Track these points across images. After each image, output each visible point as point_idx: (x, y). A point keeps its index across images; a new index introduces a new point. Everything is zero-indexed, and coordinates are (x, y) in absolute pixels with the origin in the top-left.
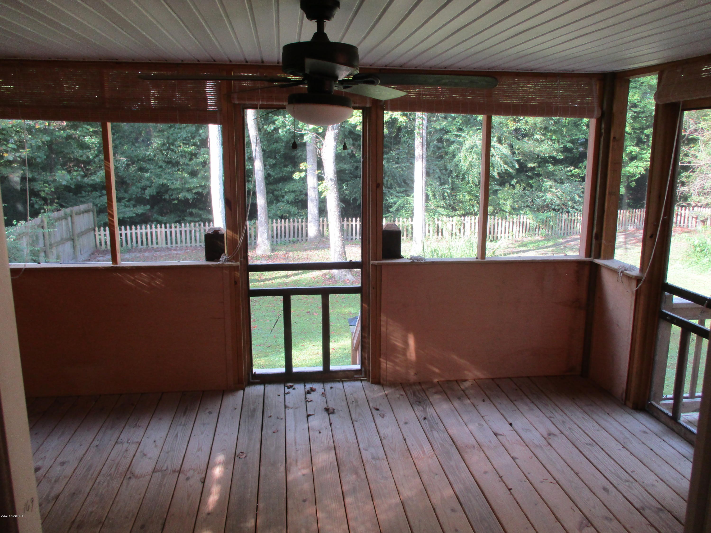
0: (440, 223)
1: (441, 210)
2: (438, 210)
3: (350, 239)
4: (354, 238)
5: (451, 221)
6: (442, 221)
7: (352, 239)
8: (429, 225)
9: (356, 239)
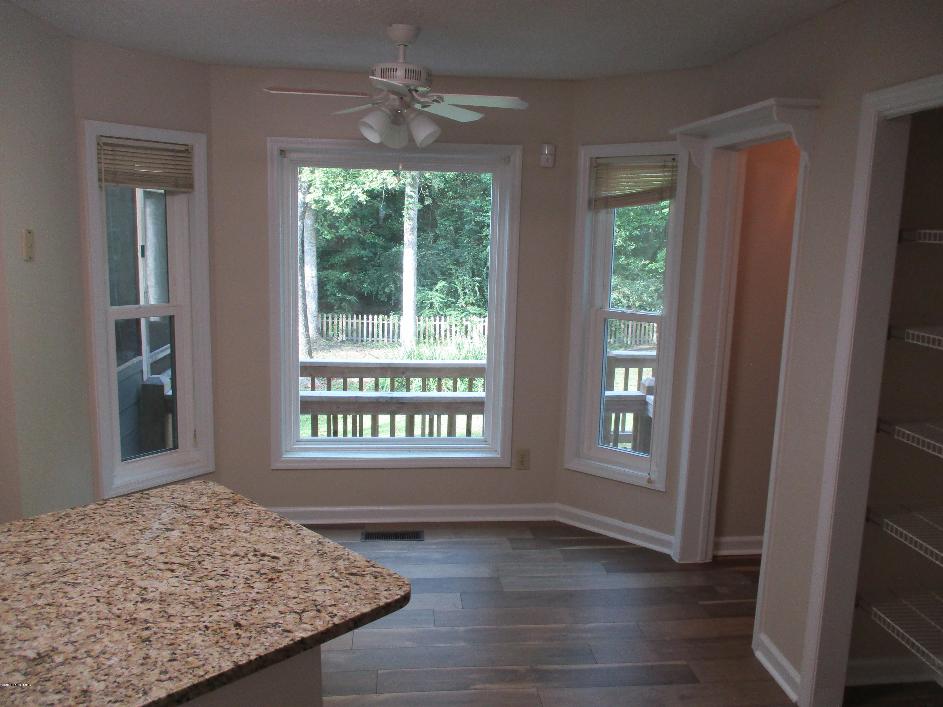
0: (468, 323)
1: (470, 308)
2: (468, 308)
3: (360, 340)
4: (365, 340)
5: (482, 322)
6: (470, 321)
7: (362, 341)
8: (456, 325)
9: (367, 340)
